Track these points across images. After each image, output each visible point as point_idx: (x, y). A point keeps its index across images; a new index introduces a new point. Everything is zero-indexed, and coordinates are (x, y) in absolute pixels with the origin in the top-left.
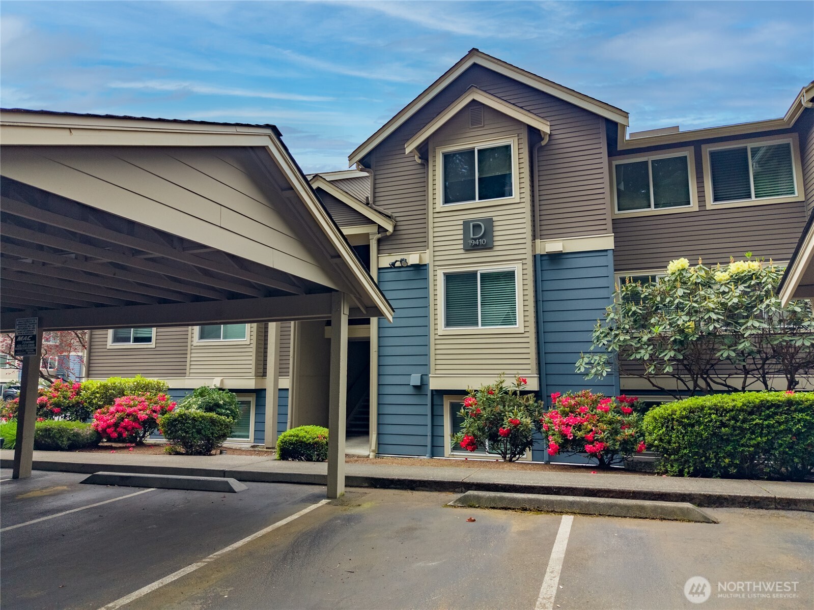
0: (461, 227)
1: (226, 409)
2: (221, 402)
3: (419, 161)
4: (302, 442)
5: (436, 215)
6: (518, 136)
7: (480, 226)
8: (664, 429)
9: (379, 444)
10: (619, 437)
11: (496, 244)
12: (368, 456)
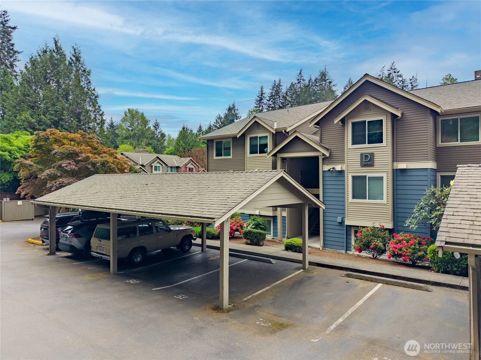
0: (360, 156)
1: (263, 226)
2: (261, 223)
3: (341, 124)
4: (293, 245)
5: (348, 150)
6: (386, 116)
7: (368, 156)
8: (433, 254)
9: (324, 244)
10: (416, 255)
11: (375, 164)
12: (320, 249)
